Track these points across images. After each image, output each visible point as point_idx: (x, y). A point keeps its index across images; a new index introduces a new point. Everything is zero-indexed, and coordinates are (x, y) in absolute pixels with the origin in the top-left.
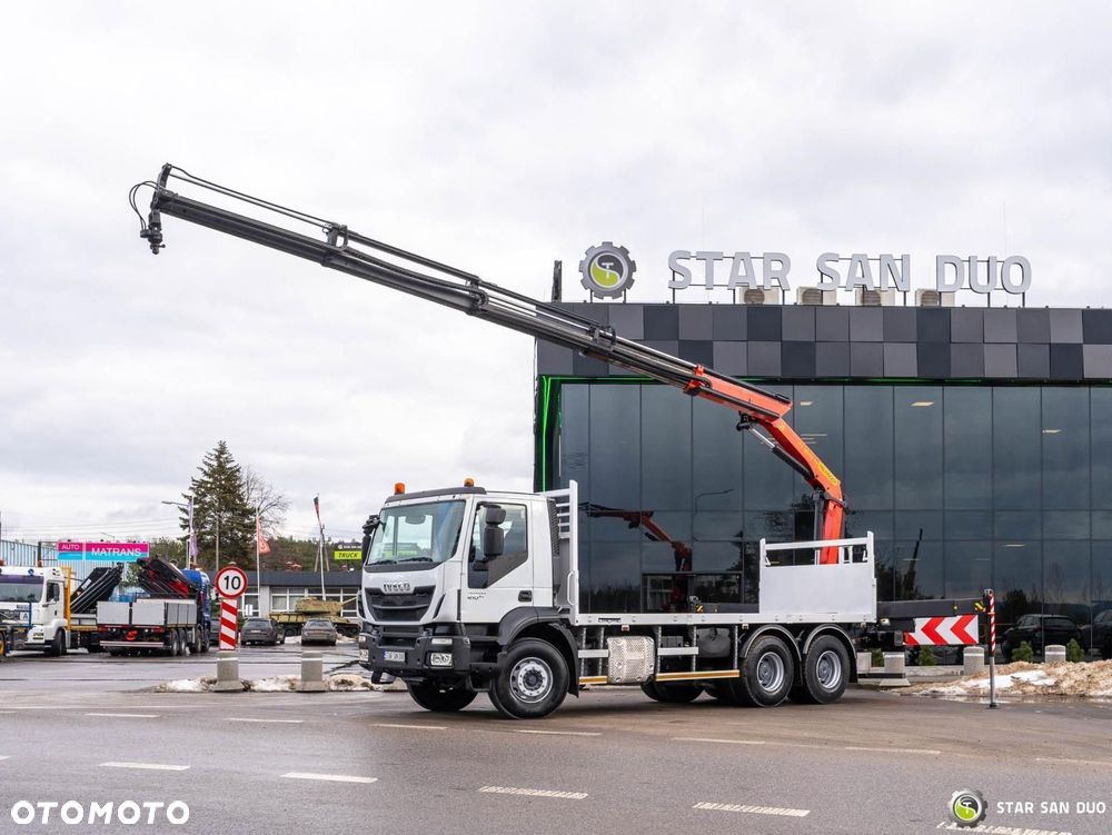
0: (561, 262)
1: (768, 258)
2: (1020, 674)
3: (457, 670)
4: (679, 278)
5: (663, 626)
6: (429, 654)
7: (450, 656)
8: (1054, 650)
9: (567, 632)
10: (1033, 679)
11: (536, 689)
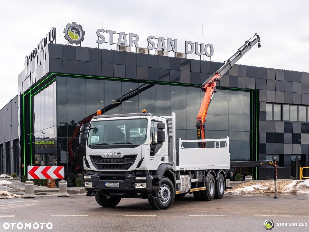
0: (55, 28)
1: (131, 35)
2: (253, 186)
3: (148, 189)
4: (100, 39)
5: (192, 171)
6: (133, 183)
7: (145, 184)
8: (250, 177)
9: (173, 173)
10: (259, 187)
11: (166, 197)
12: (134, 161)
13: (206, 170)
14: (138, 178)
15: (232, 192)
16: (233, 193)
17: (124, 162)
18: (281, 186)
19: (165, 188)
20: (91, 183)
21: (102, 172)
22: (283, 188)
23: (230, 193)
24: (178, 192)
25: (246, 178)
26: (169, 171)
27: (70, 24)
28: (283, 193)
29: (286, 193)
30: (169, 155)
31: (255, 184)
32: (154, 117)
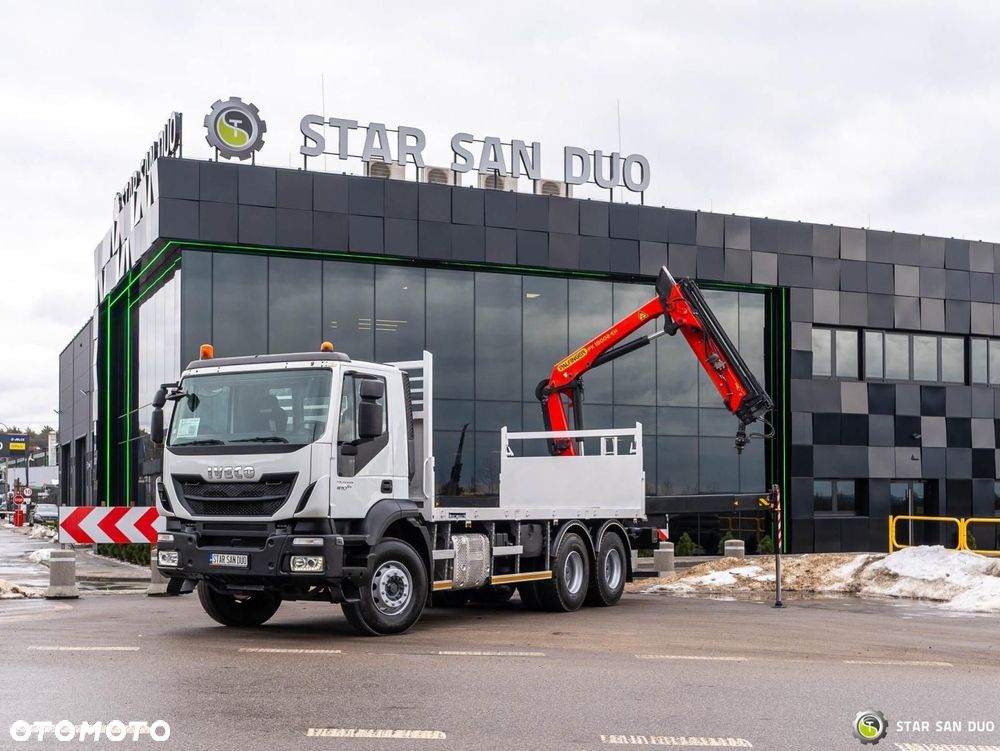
0: (181, 114)
1: (403, 132)
2: (736, 570)
3: (330, 576)
4: (311, 144)
5: (496, 522)
6: (287, 557)
7: (321, 559)
8: (736, 545)
9: (424, 529)
10: (752, 575)
11: (397, 598)
12: (289, 492)
13: (552, 521)
14: (298, 541)
15: (670, 587)
16: (672, 592)
17: (262, 493)
18: (818, 571)
19: (393, 571)
20: (175, 554)
21: (206, 524)
22: (823, 577)
23: (661, 589)
24: (440, 585)
25: (726, 548)
26: (410, 523)
27: (223, 101)
28: (820, 593)
29: (831, 592)
30: (411, 476)
31: (743, 564)
32: (354, 363)
